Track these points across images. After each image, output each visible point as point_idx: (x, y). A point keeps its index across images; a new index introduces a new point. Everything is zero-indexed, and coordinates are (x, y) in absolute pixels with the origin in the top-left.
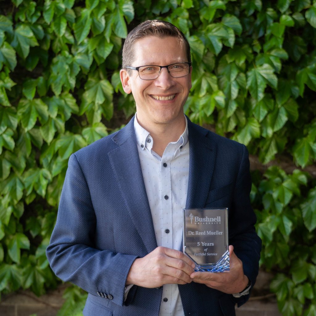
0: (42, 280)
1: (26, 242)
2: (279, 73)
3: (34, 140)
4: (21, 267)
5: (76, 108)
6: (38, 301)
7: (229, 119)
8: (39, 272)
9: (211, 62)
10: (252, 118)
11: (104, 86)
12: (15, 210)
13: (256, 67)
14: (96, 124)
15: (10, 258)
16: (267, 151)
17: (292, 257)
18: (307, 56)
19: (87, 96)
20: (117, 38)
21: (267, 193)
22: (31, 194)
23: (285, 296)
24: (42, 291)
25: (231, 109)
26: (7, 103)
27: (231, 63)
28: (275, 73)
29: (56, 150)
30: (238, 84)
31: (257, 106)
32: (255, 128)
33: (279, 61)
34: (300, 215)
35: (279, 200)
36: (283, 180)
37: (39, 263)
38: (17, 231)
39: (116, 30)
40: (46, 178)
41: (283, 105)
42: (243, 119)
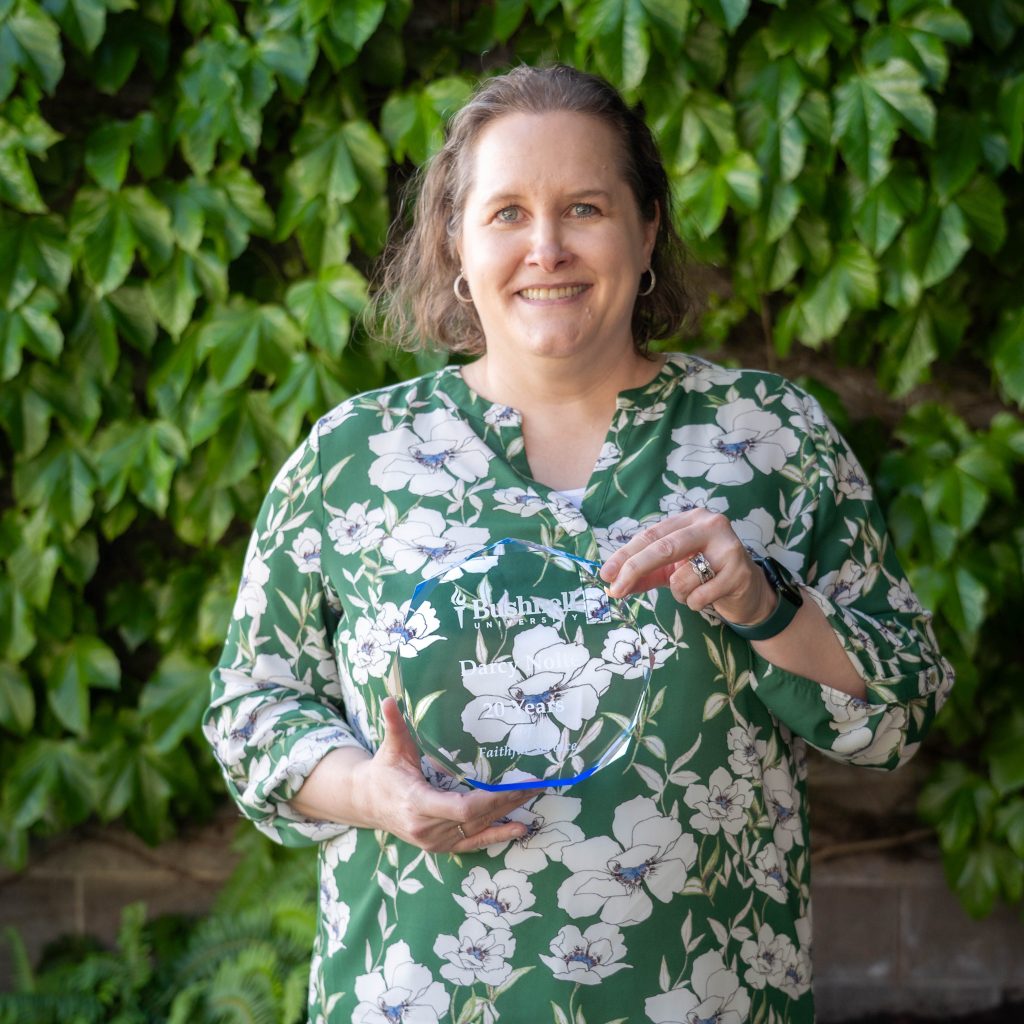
0: (162, 791)
1: (106, 665)
2: (939, 89)
3: (125, 326)
4: (93, 746)
5: (264, 217)
6: (152, 863)
7: (776, 245)
8: (151, 763)
9: (715, 56)
10: (853, 244)
11: (359, 142)
12: (68, 559)
13: (865, 72)
14: (331, 268)
15: (55, 720)
16: (903, 352)
17: (989, 707)
19: (302, 175)
21: (904, 493)
22: (120, 505)
23: (966, 833)
24: (165, 828)
25: (782, 212)
26: (31, 202)
27: (780, 58)
28: (928, 91)
29: (201, 356)
30: (803, 127)
31: (867, 201)
32: (861, 275)
33: (939, 48)
34: (1013, 566)
35: (942, 516)
36: (957, 448)
37: (150, 733)
38: (76, 630)
40: (168, 452)
41: (953, 198)
42: (821, 248)
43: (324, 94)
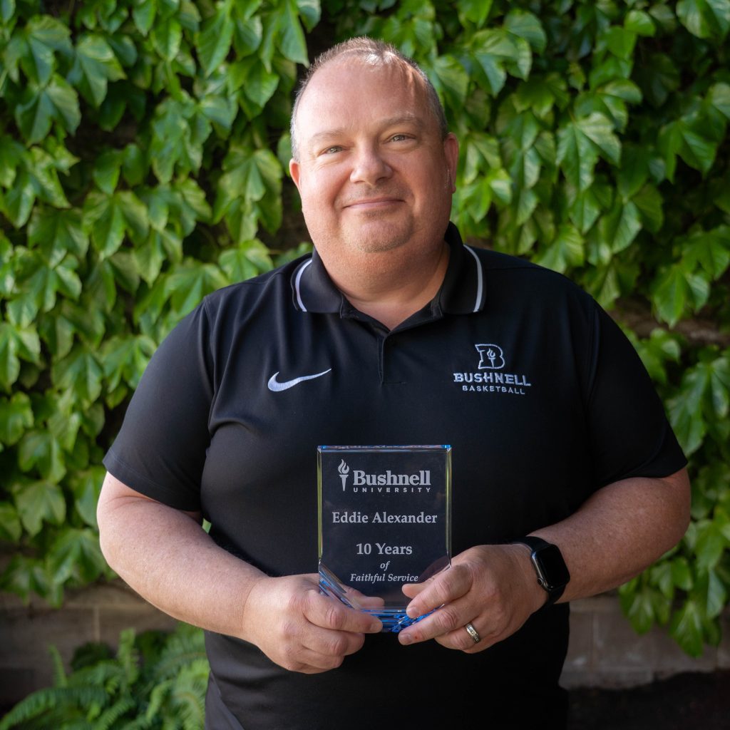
2: (622, 131)
3: (120, 276)
5: (205, 210)
7: (521, 228)
9: (483, 110)
10: (568, 226)
11: (264, 162)
12: (86, 420)
13: (577, 121)
14: (246, 242)
15: (79, 517)
16: (598, 292)
18: (680, 95)
19: (229, 183)
20: (286, 63)
22: (117, 389)
23: (634, 584)
25: (526, 207)
26: (60, 201)
27: (523, 112)
28: (616, 132)
29: (165, 295)
30: (539, 155)
31: (577, 200)
32: (573, 245)
33: (622, 106)
38: (91, 464)
39: (284, 45)
40: (147, 355)
41: (631, 199)
42: (549, 228)
43: (243, 134)
